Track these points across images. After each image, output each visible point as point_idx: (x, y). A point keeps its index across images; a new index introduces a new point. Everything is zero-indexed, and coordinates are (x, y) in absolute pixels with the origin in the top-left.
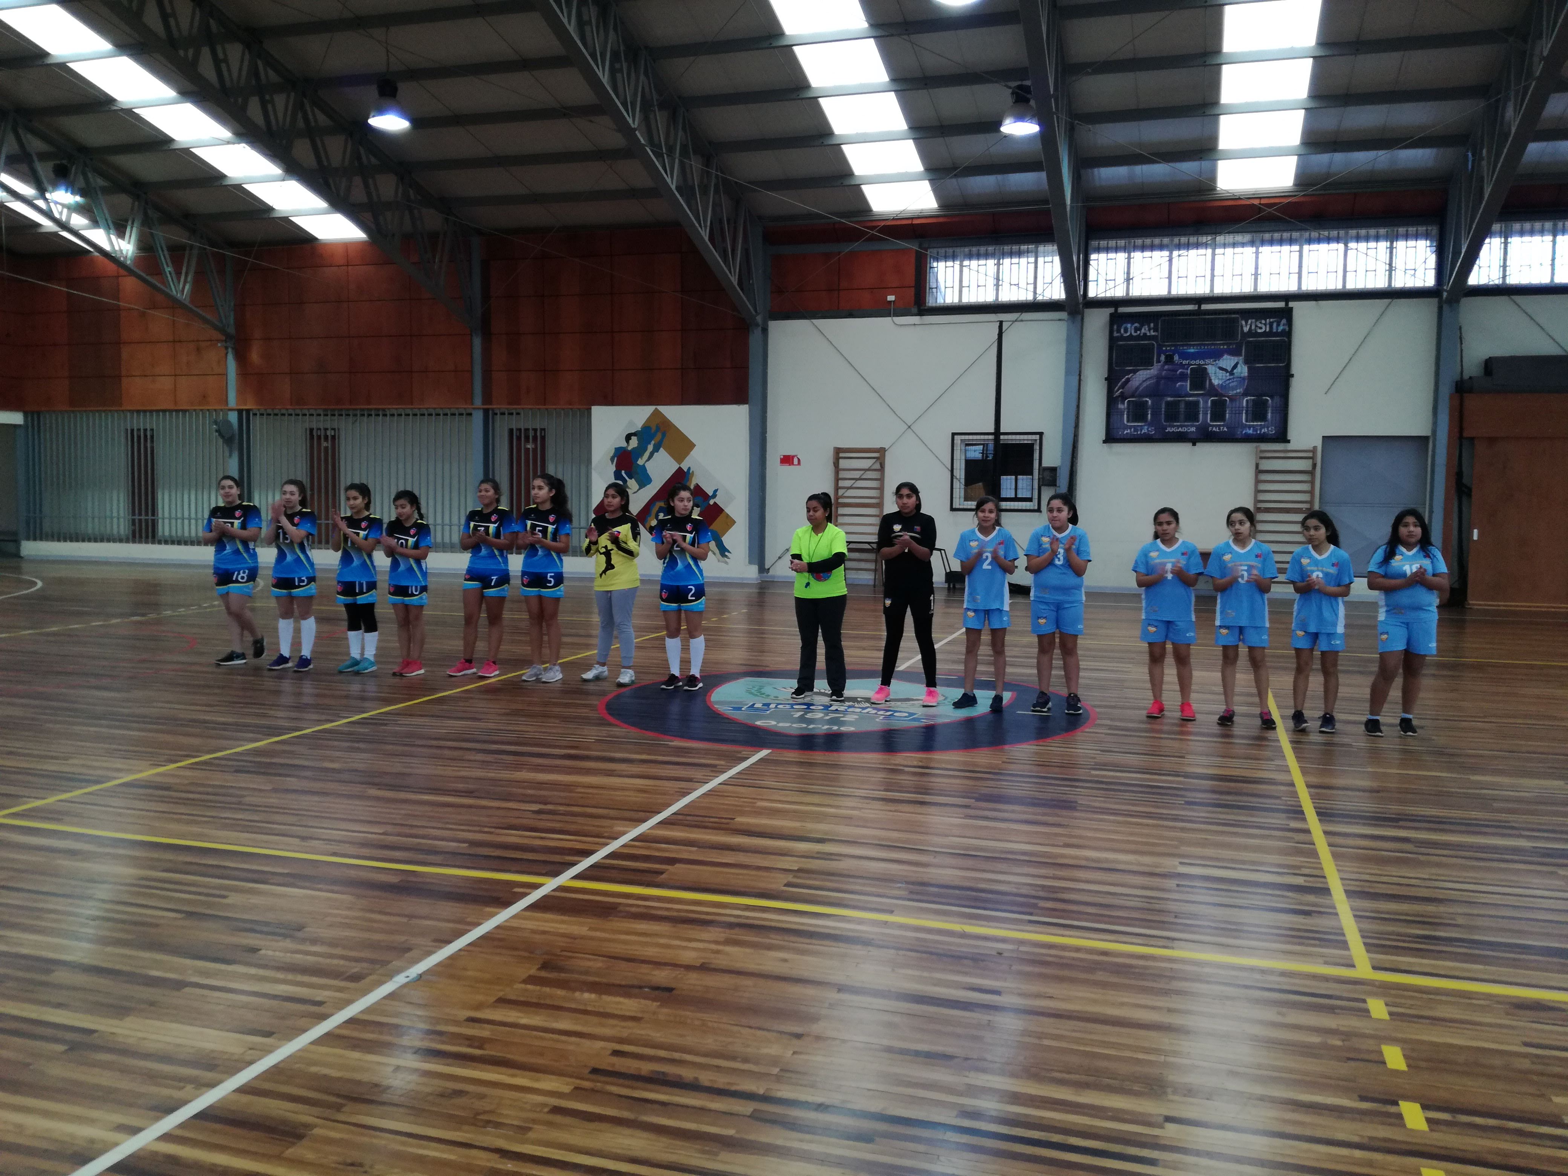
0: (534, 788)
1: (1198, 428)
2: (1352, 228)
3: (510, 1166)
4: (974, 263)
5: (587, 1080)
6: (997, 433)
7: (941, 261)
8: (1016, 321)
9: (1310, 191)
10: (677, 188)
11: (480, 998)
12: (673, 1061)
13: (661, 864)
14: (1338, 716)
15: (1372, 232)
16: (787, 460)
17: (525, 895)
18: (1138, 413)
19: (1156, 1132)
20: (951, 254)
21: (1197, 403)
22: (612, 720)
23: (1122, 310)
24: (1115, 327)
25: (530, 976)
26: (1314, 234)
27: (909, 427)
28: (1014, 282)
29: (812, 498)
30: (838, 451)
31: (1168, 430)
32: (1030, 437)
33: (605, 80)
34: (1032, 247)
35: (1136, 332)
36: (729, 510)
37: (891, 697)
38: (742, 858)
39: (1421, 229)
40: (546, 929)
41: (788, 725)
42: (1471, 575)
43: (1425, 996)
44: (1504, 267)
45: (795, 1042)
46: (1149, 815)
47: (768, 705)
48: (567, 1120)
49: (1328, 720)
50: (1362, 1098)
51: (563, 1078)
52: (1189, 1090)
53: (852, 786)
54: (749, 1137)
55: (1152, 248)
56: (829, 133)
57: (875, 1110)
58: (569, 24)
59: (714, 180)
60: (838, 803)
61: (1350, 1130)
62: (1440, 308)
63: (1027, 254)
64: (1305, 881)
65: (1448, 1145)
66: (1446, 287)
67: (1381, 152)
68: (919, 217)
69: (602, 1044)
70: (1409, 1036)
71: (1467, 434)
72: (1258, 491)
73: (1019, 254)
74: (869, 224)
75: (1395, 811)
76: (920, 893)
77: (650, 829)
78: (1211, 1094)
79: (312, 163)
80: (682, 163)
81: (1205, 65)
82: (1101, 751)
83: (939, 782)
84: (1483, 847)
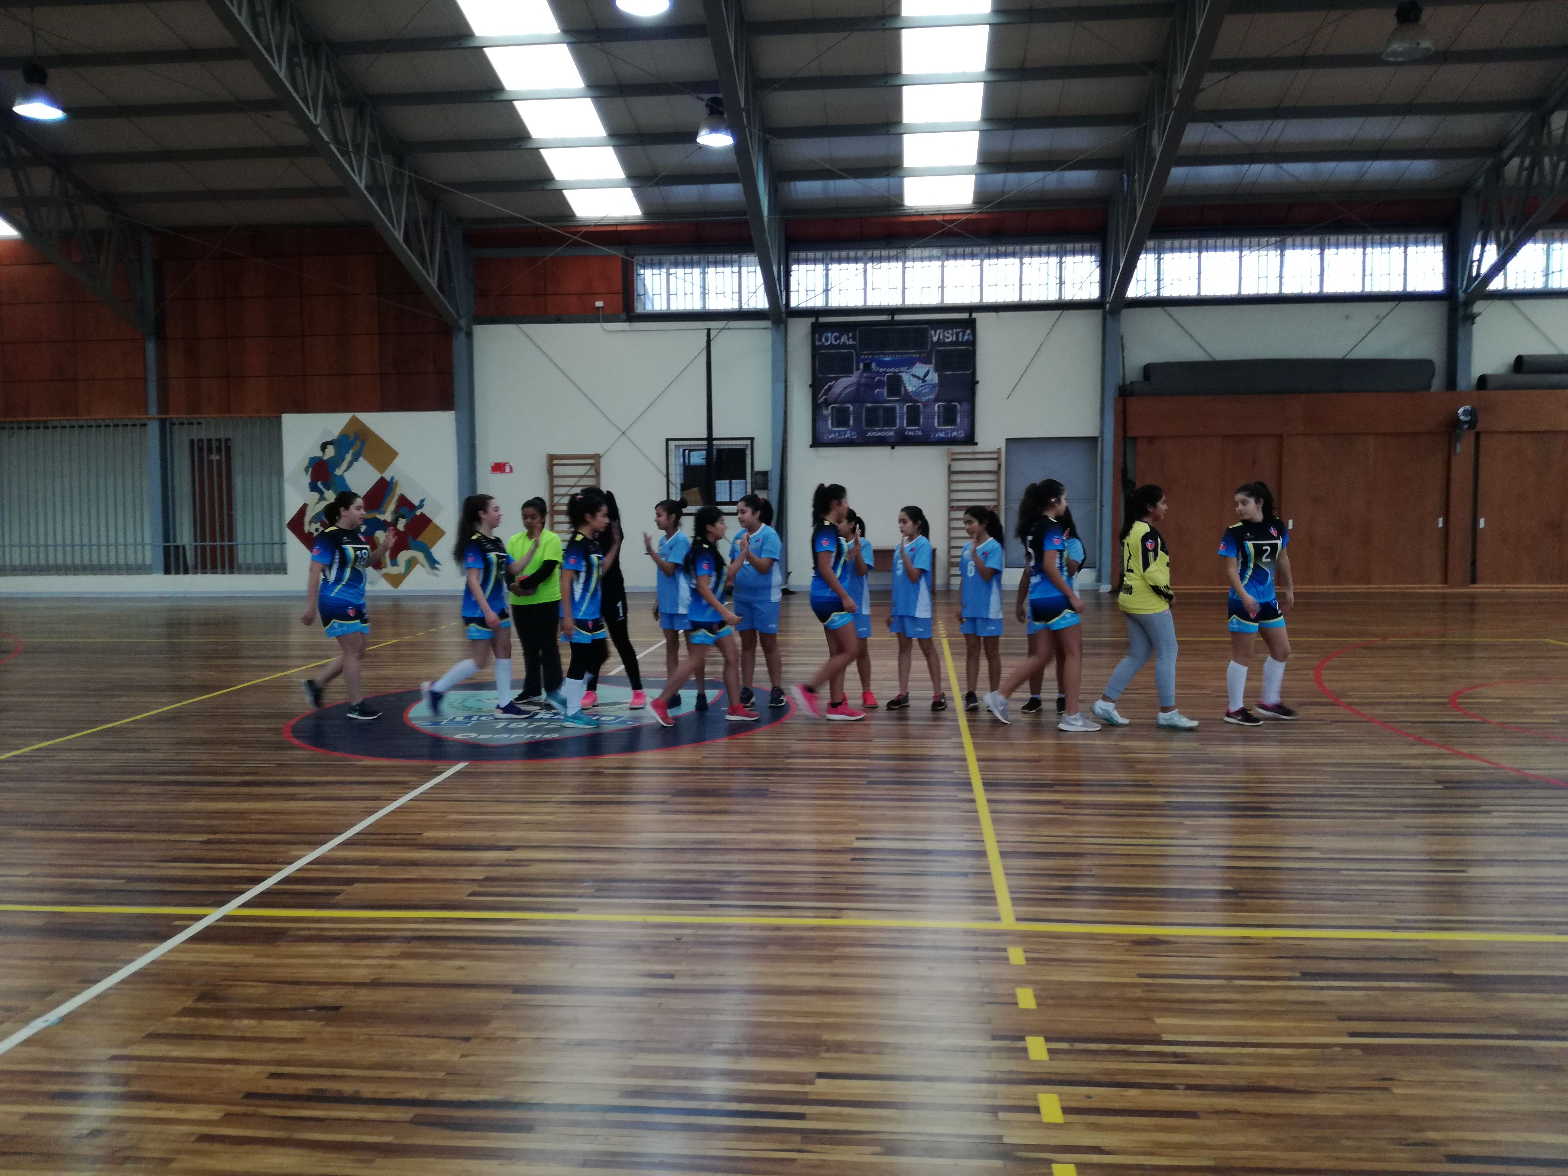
1: (896, 432)
2: (1026, 243)
4: (680, 271)
5: (238, 1104)
6: (710, 438)
7: (648, 268)
8: (723, 329)
9: (984, 209)
10: (366, 187)
11: (128, 1035)
12: (334, 1078)
13: (335, 885)
15: (1044, 248)
16: (499, 468)
17: (185, 927)
18: (841, 419)
19: (807, 1088)
20: (657, 261)
21: (893, 409)
22: (296, 742)
23: (822, 320)
24: (817, 336)
25: (185, 1008)
26: (993, 250)
27: (623, 433)
28: (720, 290)
30: (551, 458)
31: (869, 434)
32: (741, 442)
33: (282, 74)
34: (735, 257)
35: (836, 341)
36: (437, 520)
37: (599, 701)
38: (426, 872)
39: (1087, 245)
40: (207, 960)
43: (1058, 941)
44: (1159, 280)
45: (464, 1045)
46: (833, 797)
47: (470, 717)
48: (217, 1147)
50: (994, 1038)
51: (214, 1106)
52: (840, 1047)
53: (548, 791)
54: (408, 1141)
55: (848, 260)
56: (527, 136)
57: (538, 1100)
58: (240, 14)
59: (407, 181)
60: (535, 810)
61: (980, 1067)
62: (1104, 319)
63: (731, 263)
64: (966, 846)
65: (1064, 1071)
66: (1109, 299)
67: (1048, 173)
68: (623, 224)
69: (258, 1068)
70: (1040, 978)
71: (1130, 434)
72: (951, 491)
73: (724, 263)
74: (572, 230)
75: (1051, 778)
76: (605, 890)
77: (330, 851)
78: (860, 1048)
80: (372, 164)
81: (886, 85)
82: (796, 740)
83: (640, 781)
84: (1124, 805)
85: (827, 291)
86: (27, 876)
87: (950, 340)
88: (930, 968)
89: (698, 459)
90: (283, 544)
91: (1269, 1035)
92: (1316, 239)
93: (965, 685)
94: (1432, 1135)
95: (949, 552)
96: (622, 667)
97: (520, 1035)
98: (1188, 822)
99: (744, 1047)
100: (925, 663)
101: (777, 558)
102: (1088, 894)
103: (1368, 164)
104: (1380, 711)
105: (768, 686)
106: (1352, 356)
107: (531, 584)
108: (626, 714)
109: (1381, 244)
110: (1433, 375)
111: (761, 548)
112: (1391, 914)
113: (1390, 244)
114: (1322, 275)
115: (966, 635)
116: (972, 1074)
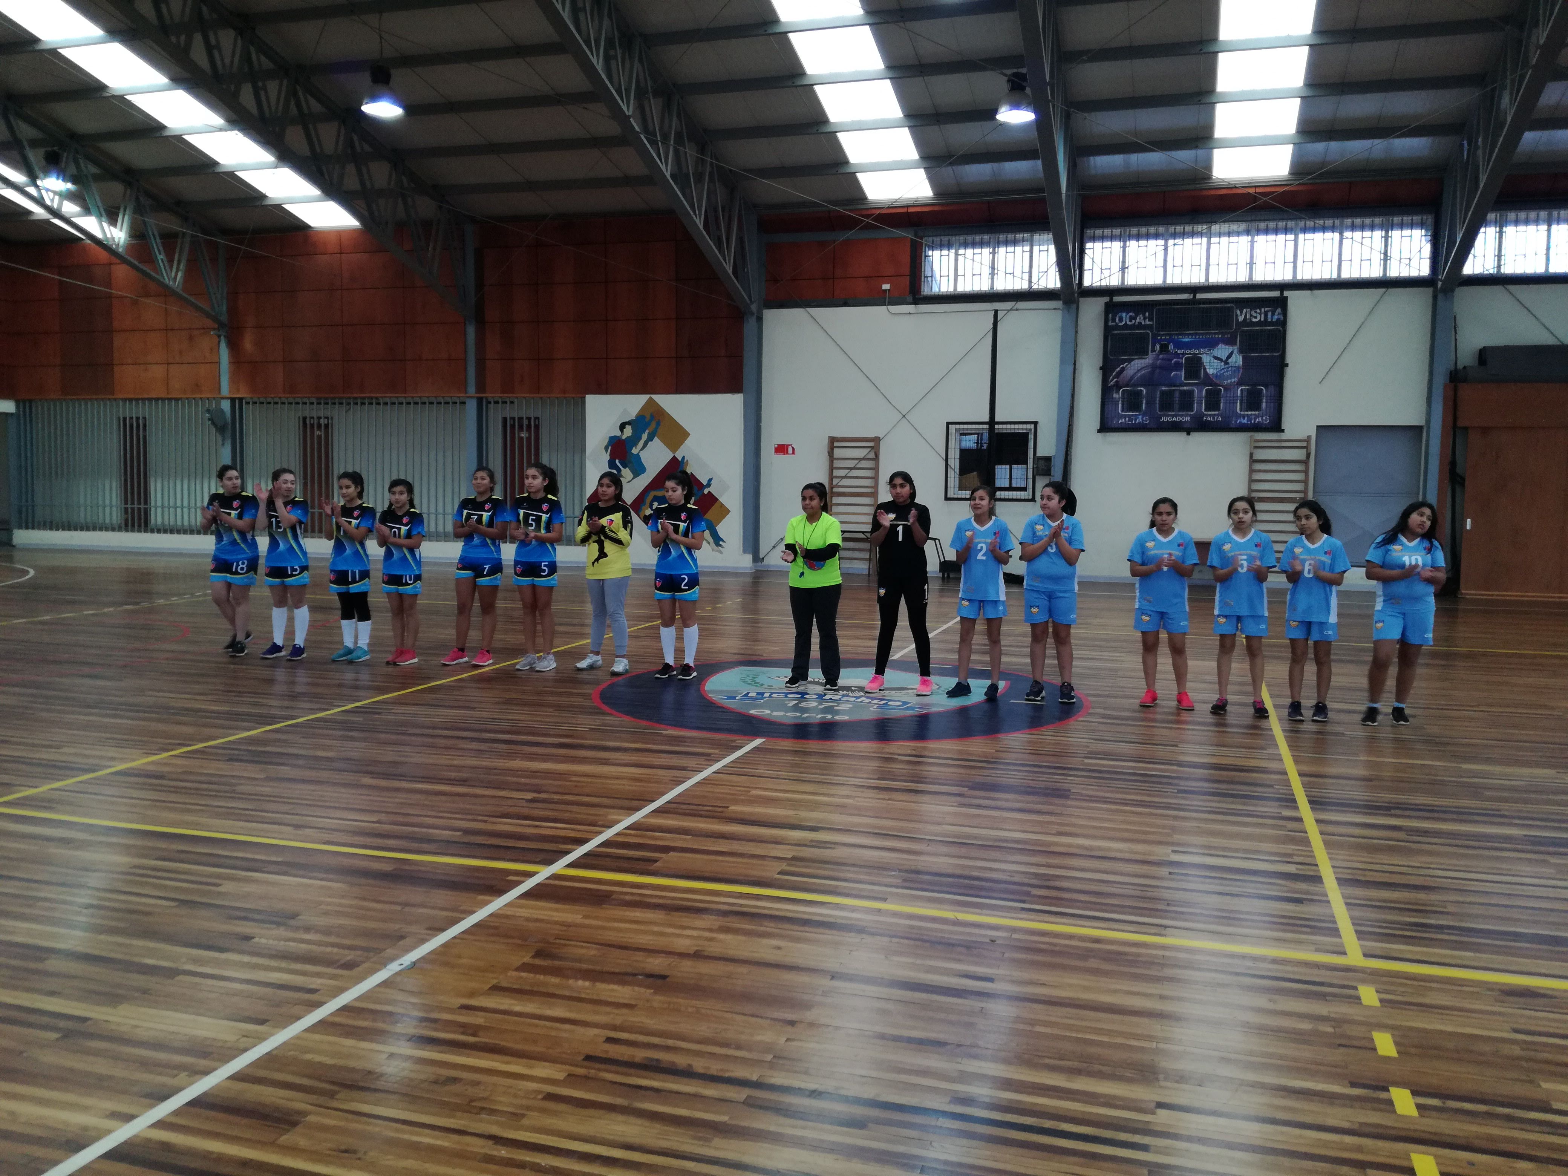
0: (528, 777)
1: (1192, 417)
2: (1347, 217)
3: (503, 1153)
4: (969, 252)
5: (582, 1067)
6: (992, 422)
7: (936, 249)
8: (1011, 310)
9: (1306, 179)
10: (672, 176)
11: (474, 985)
12: (667, 1048)
13: (655, 852)
14: (1330, 705)
16: (782, 449)
17: (519, 883)
18: (1132, 402)
19: (1148, 1118)
20: (946, 242)
21: (1191, 393)
22: (605, 708)
23: (1117, 299)
24: (1110, 316)
25: (524, 964)
26: (1310, 223)
27: (904, 416)
28: (1009, 270)
29: (808, 487)
30: (832, 440)
31: (1163, 419)
32: (1024, 426)
33: (599, 67)
34: (1027, 235)
35: (1130, 321)
36: (723, 499)
37: (886, 686)
38: (736, 847)
39: (1416, 218)
40: (540, 917)
42: (1464, 565)
43: (1415, 983)
44: (1499, 256)
45: (789, 1028)
46: (1142, 804)
47: (762, 694)
48: (562, 1107)
50: (1354, 1085)
51: (558, 1065)
52: (1179, 1076)
53: (847, 774)
54: (744, 1123)
55: (1147, 236)
56: (825, 120)
57: (867, 1096)
58: (564, 10)
59: (708, 169)
60: (832, 792)
61: (1341, 1116)
62: (1435, 297)
63: (1022, 242)
64: (1297, 869)
65: (1433, 1130)
66: (1442, 277)
68: (914, 206)
69: (596, 1031)
70: (1399, 1023)
71: (1461, 423)
72: (1252, 481)
73: (1015, 243)
74: (863, 212)
75: (1387, 800)
76: (912, 881)
77: (644, 817)
78: (1204, 1080)
79: (305, 150)
80: (676, 152)
81: (1200, 53)
82: (1095, 740)
83: (933, 771)
84: (1474, 836)
85: (1123, 269)
86: (376, 822)
87: (1258, 319)
88: (1272, 1001)
97: (842, 1023)
98: (1553, 860)
99: (1077, 1065)
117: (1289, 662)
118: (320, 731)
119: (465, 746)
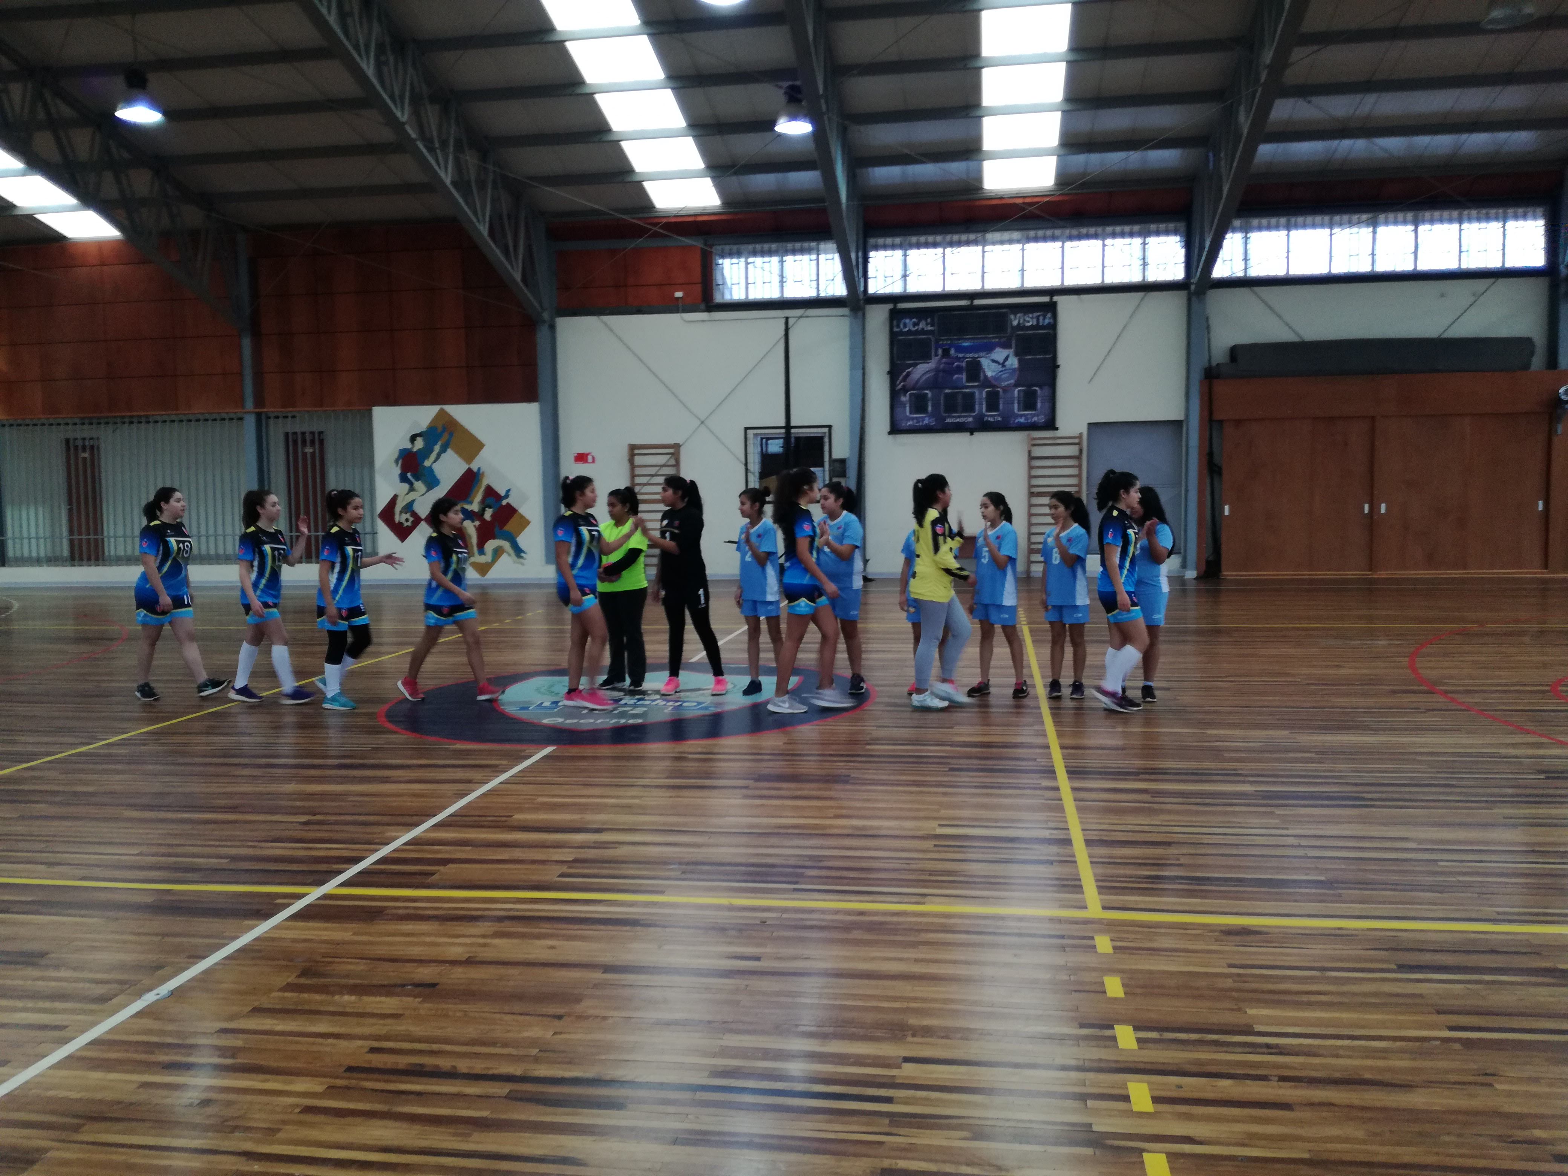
0: (303, 800)
1: (974, 418)
2: (1109, 225)
3: (257, 1167)
4: (758, 260)
5: (342, 1078)
6: (788, 427)
7: (727, 258)
8: (801, 317)
9: (1066, 191)
10: (453, 183)
11: (235, 1009)
12: (432, 1053)
13: (430, 865)
14: (1085, 682)
15: (1127, 229)
16: (581, 457)
17: (289, 905)
18: (919, 405)
19: (894, 1072)
20: (736, 251)
21: (972, 395)
22: (390, 726)
23: (902, 306)
25: (288, 984)
26: (1074, 232)
27: (702, 422)
28: (798, 278)
30: (633, 448)
31: (948, 420)
32: (819, 430)
33: (370, 71)
34: (813, 244)
37: (681, 688)
38: (517, 853)
39: (1171, 226)
40: (308, 937)
41: (575, 721)
42: (1224, 548)
43: (1146, 930)
44: (1246, 260)
45: (557, 1023)
46: (915, 783)
47: (556, 703)
48: (321, 1118)
49: (1077, 687)
50: (1082, 1026)
51: (318, 1079)
52: (927, 1031)
53: (633, 775)
54: (504, 1116)
55: (927, 245)
56: (607, 130)
57: (628, 1078)
58: (329, 12)
59: (491, 177)
60: (620, 794)
61: (1069, 1054)
62: (1189, 300)
63: (809, 251)
64: (1051, 834)
65: (1153, 1060)
66: (1194, 280)
67: (1131, 153)
68: (702, 215)
69: (359, 1043)
70: (1128, 967)
71: (1217, 416)
72: (1031, 477)
73: (802, 251)
74: (651, 221)
75: (1136, 766)
76: (692, 872)
77: (424, 832)
78: (947, 1034)
79: (55, 156)
80: (457, 160)
81: (965, 68)
82: (877, 727)
83: (723, 766)
84: (1212, 794)
85: (905, 276)
86: (137, 855)
87: (1030, 324)
88: (1015, 956)
89: (775, 447)
90: (374, 533)
91: (1363, 1027)
92: (1410, 216)
93: (1049, 672)
94: (1538, 1133)
95: (1029, 539)
96: (704, 653)
97: (611, 1013)
98: (1278, 811)
99: (831, 1030)
100: (1008, 650)
101: (858, 544)
102: (1175, 883)
103: (1464, 136)
104: (1477, 699)
105: (848, 673)
106: (1450, 334)
107: (614, 571)
108: (708, 700)
109: (1479, 220)
110: (1532, 354)
111: (843, 535)
112: (1491, 906)
113: (1488, 218)
114: (1416, 253)
115: (1051, 623)
116: (1059, 1061)
117: (1049, 645)
118: (80, 766)
119: (238, 773)
